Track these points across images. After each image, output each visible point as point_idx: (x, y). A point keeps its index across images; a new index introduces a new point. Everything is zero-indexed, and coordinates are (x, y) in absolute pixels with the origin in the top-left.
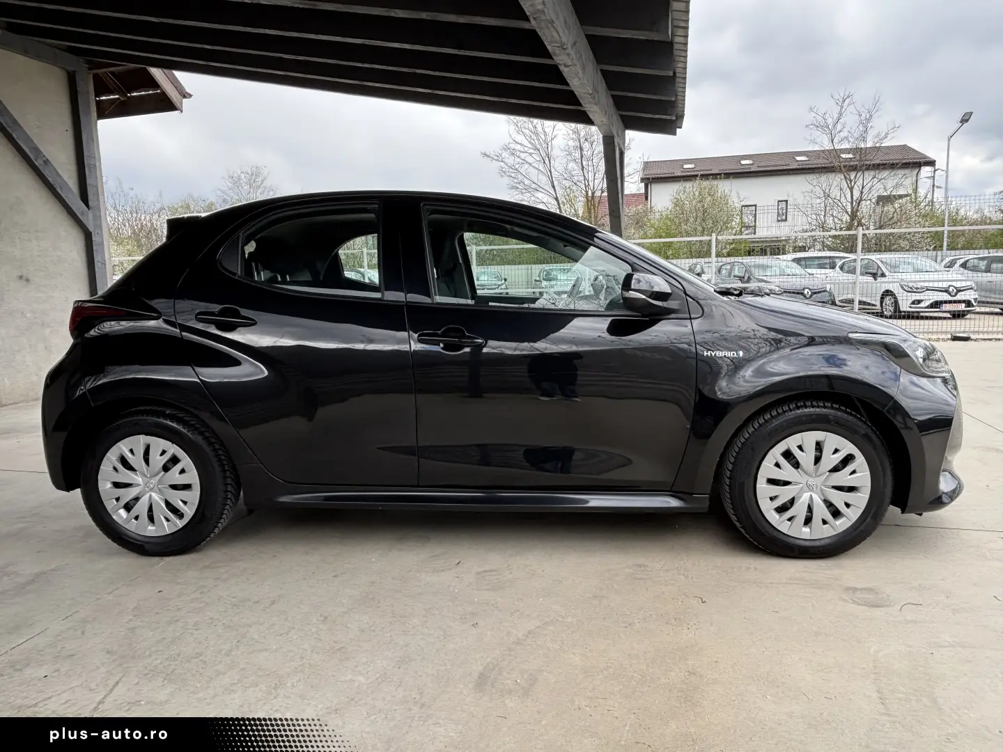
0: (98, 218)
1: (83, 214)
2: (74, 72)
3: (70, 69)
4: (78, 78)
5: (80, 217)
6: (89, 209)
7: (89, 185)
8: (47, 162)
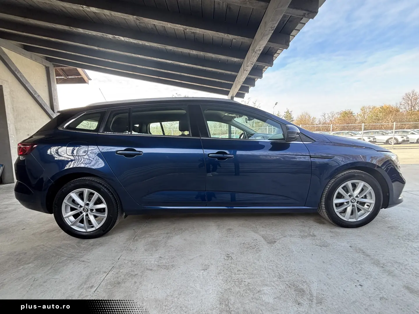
1: (52, 115)
3: (47, 65)
6: (54, 113)
7: (54, 105)
8: (39, 96)
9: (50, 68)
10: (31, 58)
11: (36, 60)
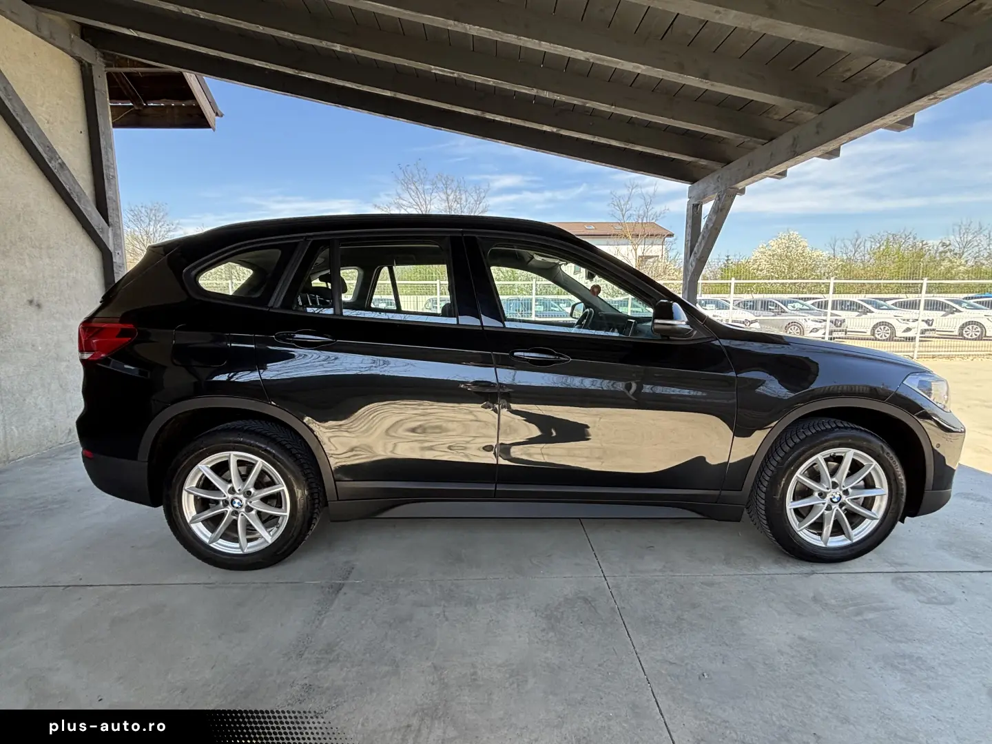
1: (102, 232)
2: (88, 64)
3: (84, 60)
4: (94, 73)
5: (100, 234)
6: (109, 225)
7: (109, 199)
8: (62, 165)
9: (94, 70)
10: (37, 30)
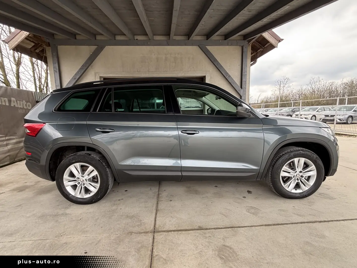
0: (245, 91)
2: (243, 46)
3: (242, 45)
4: (244, 48)
5: (239, 92)
6: (242, 89)
7: (243, 81)
8: (230, 76)
9: (244, 46)
10: (228, 45)
11: (232, 45)
